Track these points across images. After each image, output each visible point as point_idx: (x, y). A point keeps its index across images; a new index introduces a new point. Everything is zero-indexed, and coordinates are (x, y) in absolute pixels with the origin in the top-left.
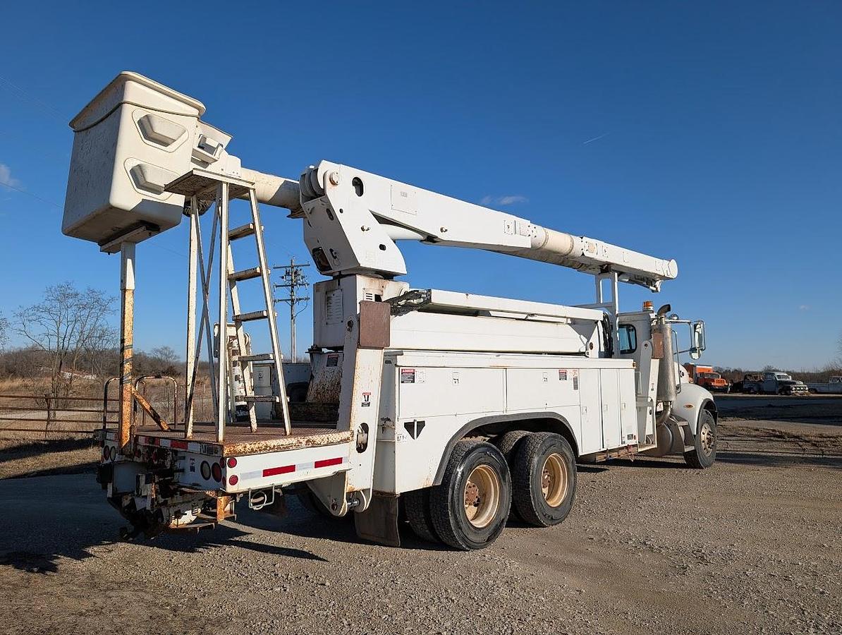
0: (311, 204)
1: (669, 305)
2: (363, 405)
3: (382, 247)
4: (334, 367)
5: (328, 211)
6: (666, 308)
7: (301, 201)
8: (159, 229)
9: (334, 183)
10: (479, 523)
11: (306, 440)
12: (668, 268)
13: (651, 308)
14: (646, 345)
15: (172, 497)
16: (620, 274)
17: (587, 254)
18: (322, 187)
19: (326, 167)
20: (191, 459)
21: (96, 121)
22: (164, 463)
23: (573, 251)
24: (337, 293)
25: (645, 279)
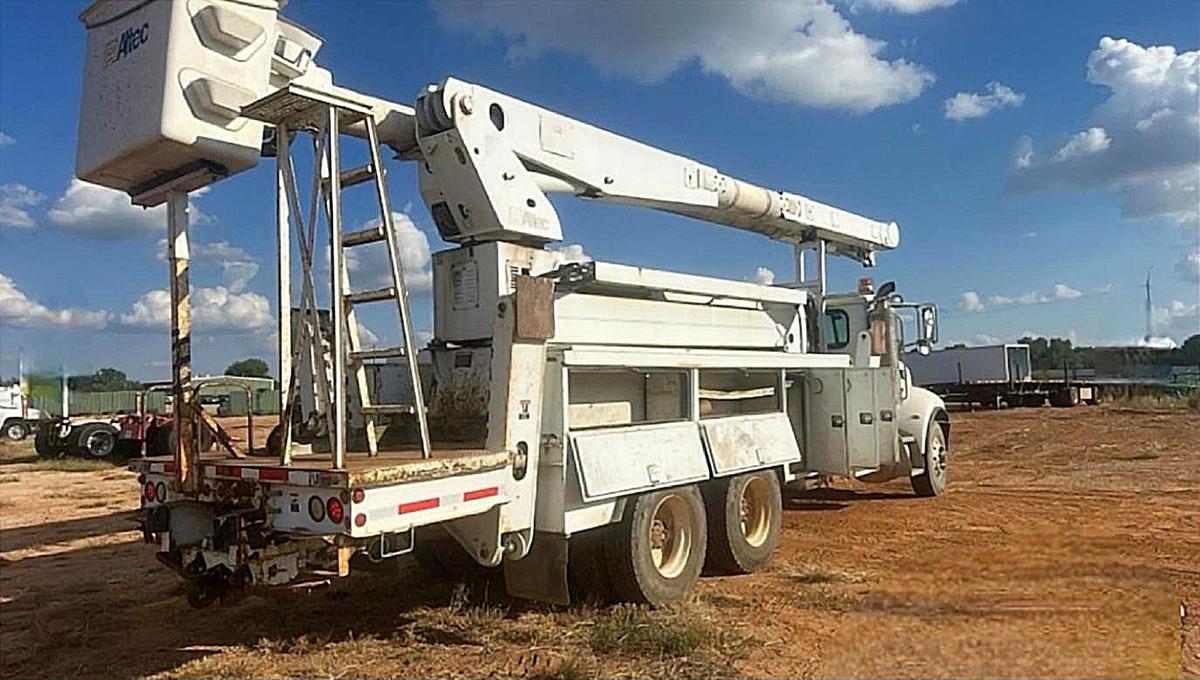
0: (432, 140)
1: (893, 284)
2: (521, 417)
3: (531, 203)
4: (467, 369)
5: (458, 151)
6: (890, 287)
7: (417, 136)
8: (227, 171)
9: (466, 112)
10: (668, 572)
11: (453, 464)
12: (887, 234)
13: (871, 288)
14: (864, 336)
15: (265, 548)
16: (827, 242)
17: (788, 216)
18: (449, 116)
19: (454, 88)
20: (292, 495)
21: (127, 9)
22: (249, 500)
23: (771, 211)
24: (470, 266)
25: (856, 250)
